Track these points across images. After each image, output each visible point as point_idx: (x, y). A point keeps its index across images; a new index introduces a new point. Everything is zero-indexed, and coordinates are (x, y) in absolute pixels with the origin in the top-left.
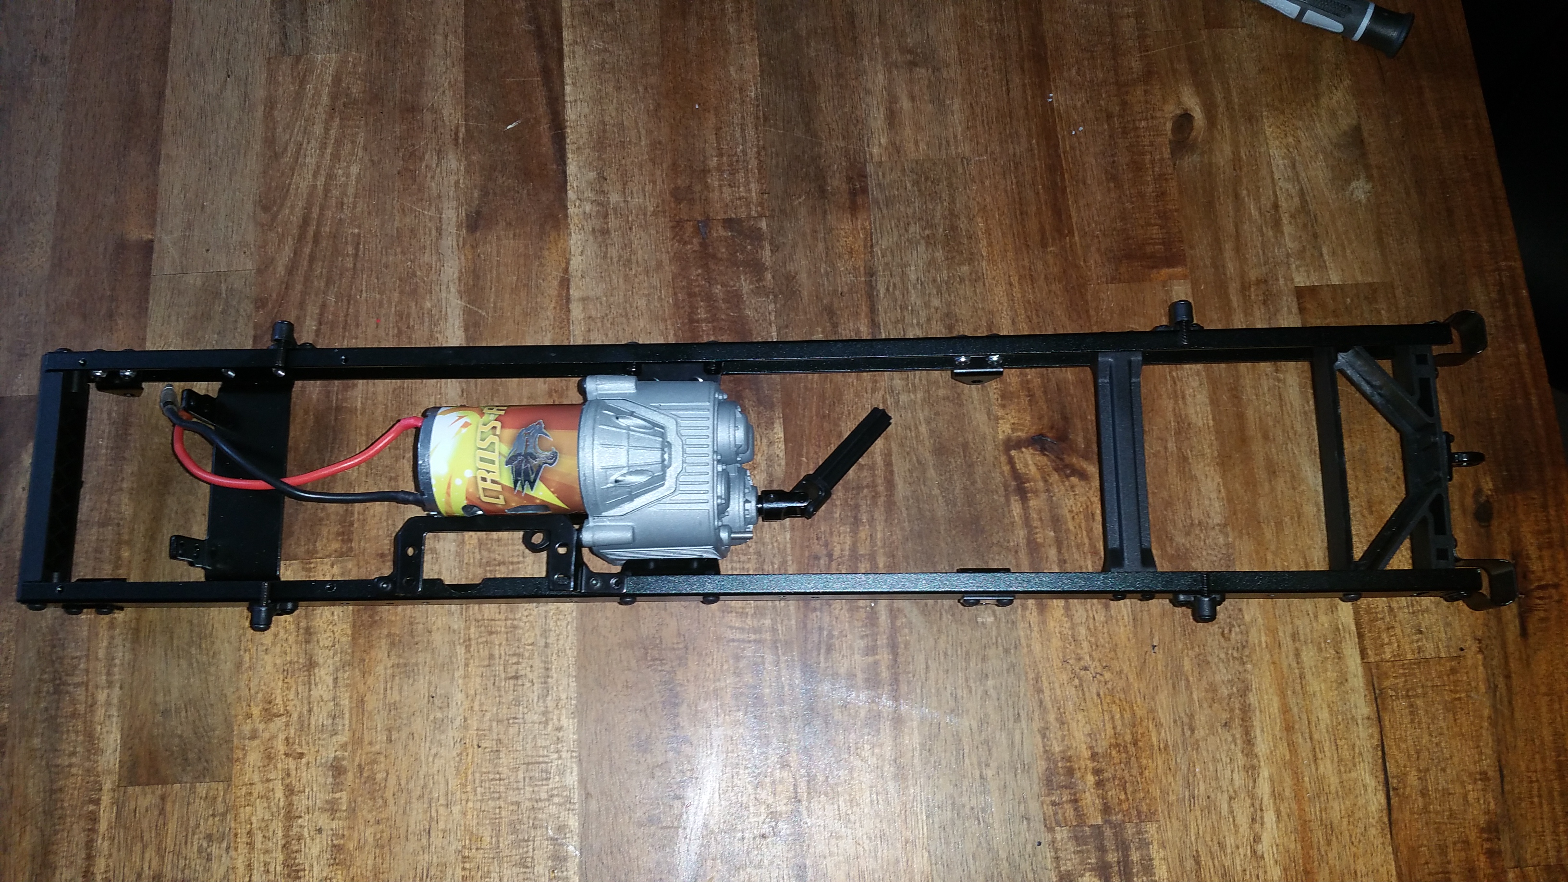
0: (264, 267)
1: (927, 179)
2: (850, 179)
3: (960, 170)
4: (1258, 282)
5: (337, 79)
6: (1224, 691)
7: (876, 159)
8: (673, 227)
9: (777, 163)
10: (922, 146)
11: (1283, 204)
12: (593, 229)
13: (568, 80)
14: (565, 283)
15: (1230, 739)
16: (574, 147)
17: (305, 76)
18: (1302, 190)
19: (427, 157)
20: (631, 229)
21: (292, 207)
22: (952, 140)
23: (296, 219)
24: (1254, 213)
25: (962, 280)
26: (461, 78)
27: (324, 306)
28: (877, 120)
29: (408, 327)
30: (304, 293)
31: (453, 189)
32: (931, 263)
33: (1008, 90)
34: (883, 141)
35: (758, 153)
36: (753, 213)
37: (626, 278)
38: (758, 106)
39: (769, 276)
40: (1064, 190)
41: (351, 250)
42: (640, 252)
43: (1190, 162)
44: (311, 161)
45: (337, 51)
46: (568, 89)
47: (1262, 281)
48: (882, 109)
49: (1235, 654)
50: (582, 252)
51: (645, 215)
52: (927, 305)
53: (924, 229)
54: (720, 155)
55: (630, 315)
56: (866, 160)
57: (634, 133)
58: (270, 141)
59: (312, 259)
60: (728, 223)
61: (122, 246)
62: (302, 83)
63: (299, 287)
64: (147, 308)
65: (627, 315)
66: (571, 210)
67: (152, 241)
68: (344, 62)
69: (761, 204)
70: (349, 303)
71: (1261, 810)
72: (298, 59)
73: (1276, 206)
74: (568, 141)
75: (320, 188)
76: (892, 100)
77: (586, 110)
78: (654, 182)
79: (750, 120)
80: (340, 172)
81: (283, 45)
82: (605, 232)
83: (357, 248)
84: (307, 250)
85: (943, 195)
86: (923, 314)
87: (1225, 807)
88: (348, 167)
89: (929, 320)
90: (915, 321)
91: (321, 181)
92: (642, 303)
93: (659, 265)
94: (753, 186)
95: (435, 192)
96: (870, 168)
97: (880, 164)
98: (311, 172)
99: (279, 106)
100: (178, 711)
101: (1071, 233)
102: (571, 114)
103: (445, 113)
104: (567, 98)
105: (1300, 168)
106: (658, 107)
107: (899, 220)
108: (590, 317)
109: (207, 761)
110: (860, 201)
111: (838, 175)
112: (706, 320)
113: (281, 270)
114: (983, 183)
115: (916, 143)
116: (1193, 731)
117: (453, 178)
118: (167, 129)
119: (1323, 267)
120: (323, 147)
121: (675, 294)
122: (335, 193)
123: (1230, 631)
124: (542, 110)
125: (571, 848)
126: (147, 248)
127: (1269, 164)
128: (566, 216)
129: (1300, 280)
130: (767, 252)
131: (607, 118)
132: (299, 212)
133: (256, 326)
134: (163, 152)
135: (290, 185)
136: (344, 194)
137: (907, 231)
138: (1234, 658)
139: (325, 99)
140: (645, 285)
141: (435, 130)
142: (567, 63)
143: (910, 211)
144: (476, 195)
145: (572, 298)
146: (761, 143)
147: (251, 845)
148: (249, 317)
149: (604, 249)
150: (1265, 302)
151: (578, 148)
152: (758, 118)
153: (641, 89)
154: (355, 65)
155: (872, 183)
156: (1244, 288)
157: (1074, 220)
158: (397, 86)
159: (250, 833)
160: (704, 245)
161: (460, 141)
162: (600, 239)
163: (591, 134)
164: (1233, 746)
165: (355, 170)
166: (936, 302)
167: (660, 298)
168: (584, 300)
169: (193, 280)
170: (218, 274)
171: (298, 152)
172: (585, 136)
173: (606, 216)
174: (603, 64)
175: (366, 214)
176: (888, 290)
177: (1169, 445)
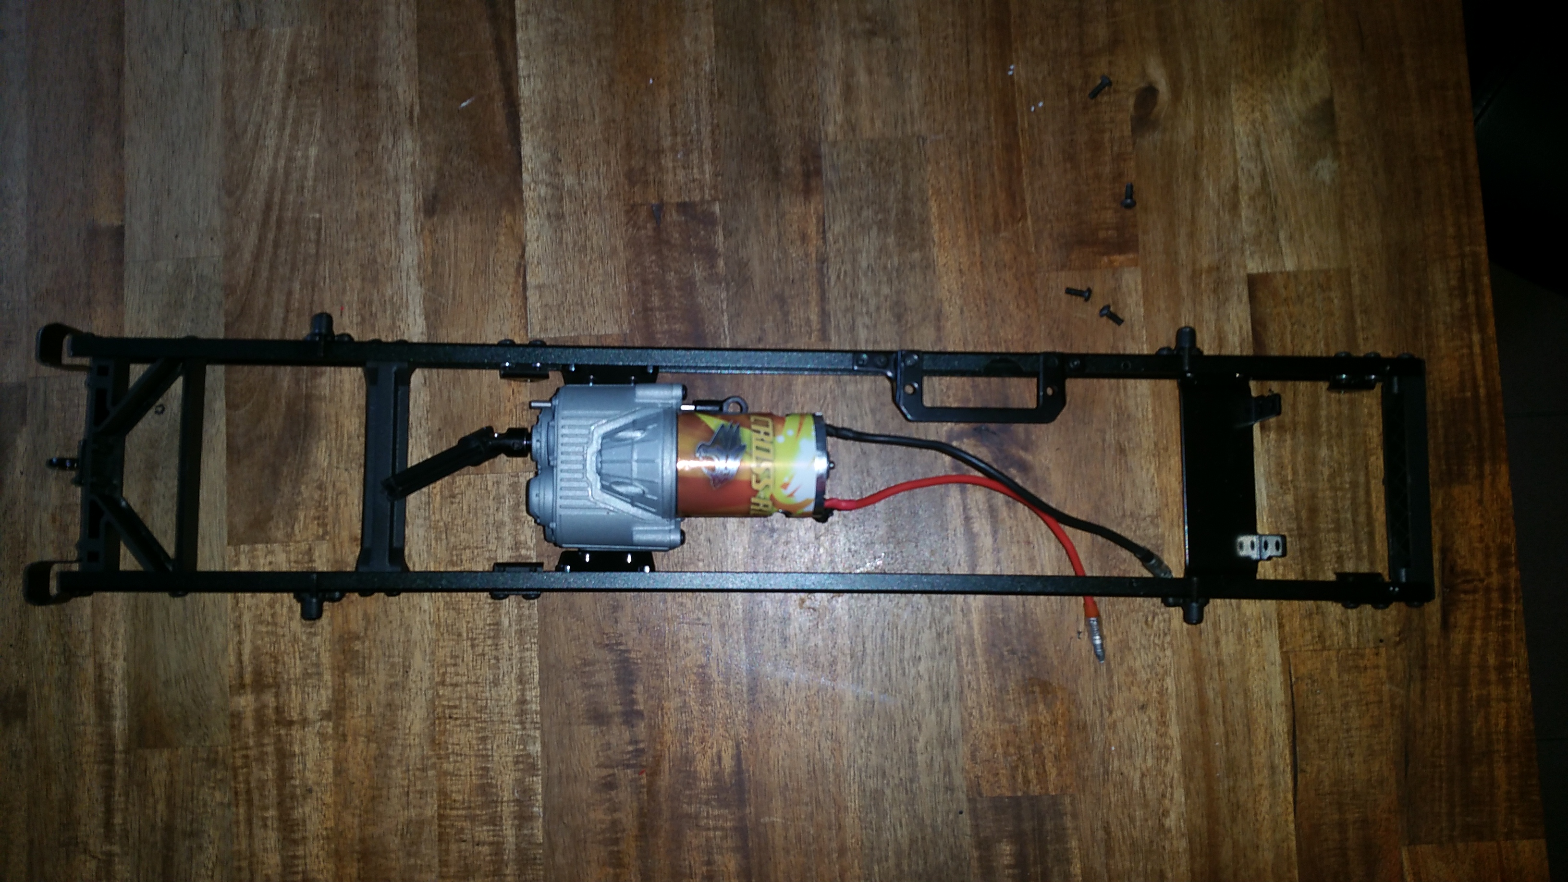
0: (232, 253)
1: (881, 159)
2: (804, 161)
3: (915, 148)
4: (1210, 270)
5: (293, 56)
6: (1143, 675)
7: (831, 138)
8: (627, 212)
9: (731, 143)
10: (878, 123)
11: (1243, 185)
12: (549, 214)
13: (521, 53)
14: (521, 270)
15: (1146, 720)
16: (529, 126)
17: (260, 52)
18: (1264, 169)
19: (384, 137)
20: (585, 213)
21: (255, 192)
22: (908, 117)
23: (259, 203)
24: (1212, 193)
25: (913, 267)
26: (414, 51)
27: (290, 293)
28: (833, 96)
29: (371, 314)
30: (270, 280)
31: (409, 171)
32: (883, 250)
33: (968, 62)
34: (839, 118)
35: (713, 132)
36: (707, 197)
37: (582, 265)
38: (713, 80)
39: (721, 263)
40: (1020, 171)
41: (313, 235)
42: (595, 238)
43: (1151, 140)
44: (271, 142)
45: (291, 24)
46: (521, 63)
47: (1215, 269)
48: (839, 85)
49: (1157, 641)
50: (538, 238)
51: (600, 198)
52: (877, 293)
53: (877, 213)
54: (674, 134)
55: (586, 302)
56: (820, 138)
57: (587, 111)
58: (230, 122)
59: (276, 245)
60: (684, 207)
61: (94, 232)
62: (259, 59)
63: (265, 274)
64: (123, 295)
65: (582, 303)
66: (527, 194)
67: (123, 227)
68: (298, 35)
69: (715, 187)
70: (313, 290)
71: (1171, 787)
72: (253, 33)
73: (1235, 188)
74: (522, 119)
75: (281, 171)
76: (849, 73)
77: (540, 86)
78: (609, 164)
79: (704, 97)
80: (299, 154)
81: (237, 18)
82: (560, 217)
83: (319, 233)
84: (271, 236)
85: (897, 177)
86: (873, 302)
87: (1137, 782)
88: (307, 149)
89: (878, 309)
90: (864, 310)
91: (282, 163)
92: (597, 290)
93: (614, 251)
94: (707, 168)
95: (391, 174)
96: (824, 149)
97: (835, 143)
98: (271, 155)
99: (237, 84)
100: (177, 682)
101: (1024, 217)
102: (525, 90)
103: (400, 90)
104: (521, 73)
105: (1264, 146)
106: (612, 82)
107: (852, 204)
108: (546, 305)
109: (207, 728)
110: (813, 184)
111: (791, 156)
112: (660, 309)
113: (247, 256)
114: (938, 163)
115: (872, 120)
116: (1111, 712)
117: (409, 160)
118: (129, 109)
119: (1278, 253)
120: (282, 127)
121: (630, 281)
122: (296, 175)
123: (1153, 618)
124: (496, 85)
125: (535, 809)
126: (119, 234)
127: (1232, 142)
128: (521, 200)
129: (1254, 266)
130: (721, 238)
131: (561, 95)
132: (261, 196)
133: (227, 314)
134: (127, 134)
135: (251, 168)
136: (304, 177)
137: (859, 215)
138: (1155, 644)
139: (281, 75)
140: (601, 271)
141: (390, 108)
142: (519, 36)
143: (863, 194)
144: (432, 178)
145: (529, 286)
146: (715, 121)
147: (250, 802)
148: (220, 304)
149: (559, 234)
150: (1215, 291)
151: (532, 128)
152: (712, 93)
153: (594, 62)
154: (309, 40)
155: (826, 164)
156: (1195, 276)
157: (1028, 203)
158: (352, 62)
159: (248, 792)
160: (658, 230)
161: (415, 120)
162: (555, 224)
163: (544, 111)
164: (1148, 727)
165: (313, 152)
166: (885, 290)
167: (614, 285)
168: (540, 287)
169: (166, 267)
170: (188, 260)
171: (257, 133)
172: (539, 115)
173: (561, 199)
174: (556, 34)
175: (326, 199)
176: (838, 277)
177: (1107, 437)
